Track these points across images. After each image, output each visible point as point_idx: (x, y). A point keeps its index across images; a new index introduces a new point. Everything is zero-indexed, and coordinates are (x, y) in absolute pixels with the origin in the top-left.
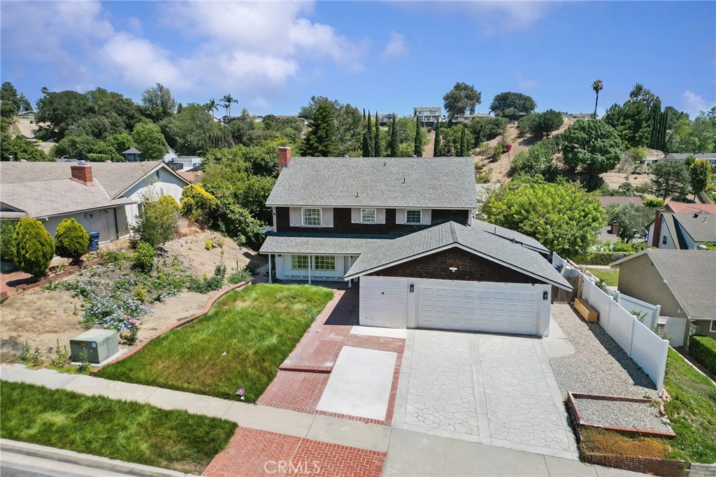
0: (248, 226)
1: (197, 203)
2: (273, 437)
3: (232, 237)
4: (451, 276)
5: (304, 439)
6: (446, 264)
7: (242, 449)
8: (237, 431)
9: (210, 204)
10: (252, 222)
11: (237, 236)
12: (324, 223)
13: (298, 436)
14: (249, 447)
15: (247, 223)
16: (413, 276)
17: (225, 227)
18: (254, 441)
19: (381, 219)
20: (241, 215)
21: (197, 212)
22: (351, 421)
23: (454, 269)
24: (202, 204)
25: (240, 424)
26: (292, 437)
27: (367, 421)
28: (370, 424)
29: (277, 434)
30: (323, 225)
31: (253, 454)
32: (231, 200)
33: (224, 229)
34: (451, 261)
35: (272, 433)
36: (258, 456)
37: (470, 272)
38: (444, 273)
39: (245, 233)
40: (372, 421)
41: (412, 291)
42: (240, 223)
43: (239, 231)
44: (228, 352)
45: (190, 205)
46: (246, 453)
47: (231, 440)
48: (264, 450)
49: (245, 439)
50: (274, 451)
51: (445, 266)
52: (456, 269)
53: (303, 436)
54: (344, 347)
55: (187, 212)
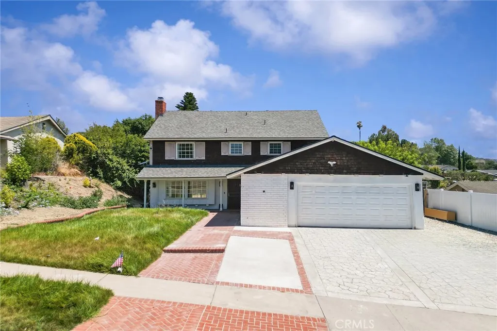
0: (124, 173)
1: (79, 148)
2: (165, 305)
3: (108, 183)
4: (329, 171)
5: (209, 307)
6: (324, 159)
7: (120, 317)
8: (112, 299)
9: (91, 151)
10: (128, 169)
11: (113, 181)
12: (196, 156)
13: (200, 304)
14: (130, 316)
15: (123, 169)
16: (293, 172)
17: (104, 174)
18: (137, 310)
19: (247, 151)
20: (119, 163)
21: (77, 157)
22: (262, 290)
23: (332, 163)
24: (83, 149)
25: (116, 293)
26: (191, 305)
27: (283, 290)
28: (286, 293)
29: (169, 302)
30: (195, 158)
31: (136, 323)
32: (110, 151)
33: (102, 176)
34: (329, 156)
35: (163, 302)
36: (145, 325)
37: (348, 166)
38: (322, 168)
39: (121, 178)
40: (288, 290)
41: (292, 188)
42: (117, 169)
43: (115, 177)
44: (102, 237)
45: (72, 149)
46: (126, 322)
47: (102, 309)
48: (153, 319)
49: (124, 308)
50: (169, 319)
51: (323, 161)
52: (335, 163)
53: (207, 303)
54: (231, 237)
55: (68, 155)
